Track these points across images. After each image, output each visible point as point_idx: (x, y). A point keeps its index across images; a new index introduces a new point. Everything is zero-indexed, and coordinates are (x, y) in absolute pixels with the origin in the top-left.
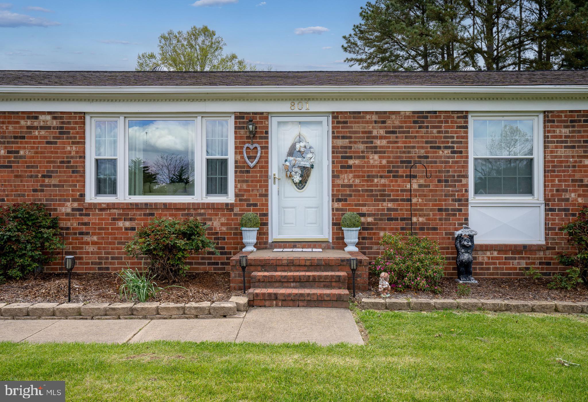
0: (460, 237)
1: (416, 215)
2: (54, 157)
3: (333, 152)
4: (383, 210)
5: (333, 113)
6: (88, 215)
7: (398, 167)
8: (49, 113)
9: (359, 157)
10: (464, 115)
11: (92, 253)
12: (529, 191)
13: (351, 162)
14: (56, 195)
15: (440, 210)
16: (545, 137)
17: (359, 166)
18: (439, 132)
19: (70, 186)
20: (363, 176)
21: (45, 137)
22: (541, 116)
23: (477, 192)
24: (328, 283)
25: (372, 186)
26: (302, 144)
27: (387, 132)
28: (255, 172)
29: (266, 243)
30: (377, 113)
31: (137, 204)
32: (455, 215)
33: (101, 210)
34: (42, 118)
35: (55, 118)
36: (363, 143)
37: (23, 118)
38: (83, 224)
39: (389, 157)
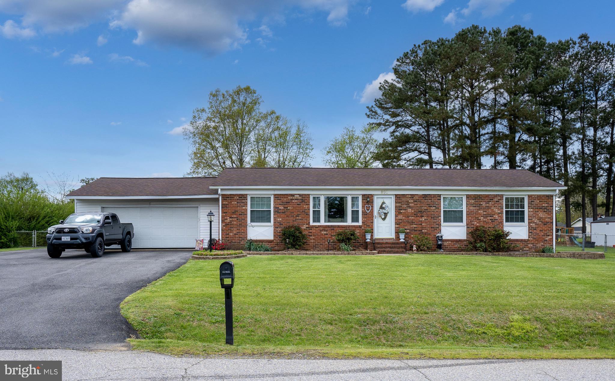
0: (438, 236)
1: (423, 229)
2: (300, 210)
3: (395, 208)
4: (413, 228)
5: (395, 194)
6: (312, 229)
7: (417, 213)
8: (298, 194)
9: (404, 210)
10: (439, 196)
12: (462, 221)
13: (402, 211)
14: (301, 223)
15: (431, 228)
16: (467, 203)
17: (404, 213)
18: (431, 201)
19: (305, 219)
20: (406, 216)
21: (297, 203)
22: (465, 196)
23: (444, 221)
24: (399, 248)
25: (409, 219)
26: (385, 205)
27: (414, 201)
28: (369, 215)
29: (373, 239)
30: (410, 195)
31: (329, 226)
32: (437, 229)
33: (316, 228)
34: (296, 196)
35: (300, 196)
36: (406, 205)
37: (289, 196)
38: (310, 232)
39: (415, 210)
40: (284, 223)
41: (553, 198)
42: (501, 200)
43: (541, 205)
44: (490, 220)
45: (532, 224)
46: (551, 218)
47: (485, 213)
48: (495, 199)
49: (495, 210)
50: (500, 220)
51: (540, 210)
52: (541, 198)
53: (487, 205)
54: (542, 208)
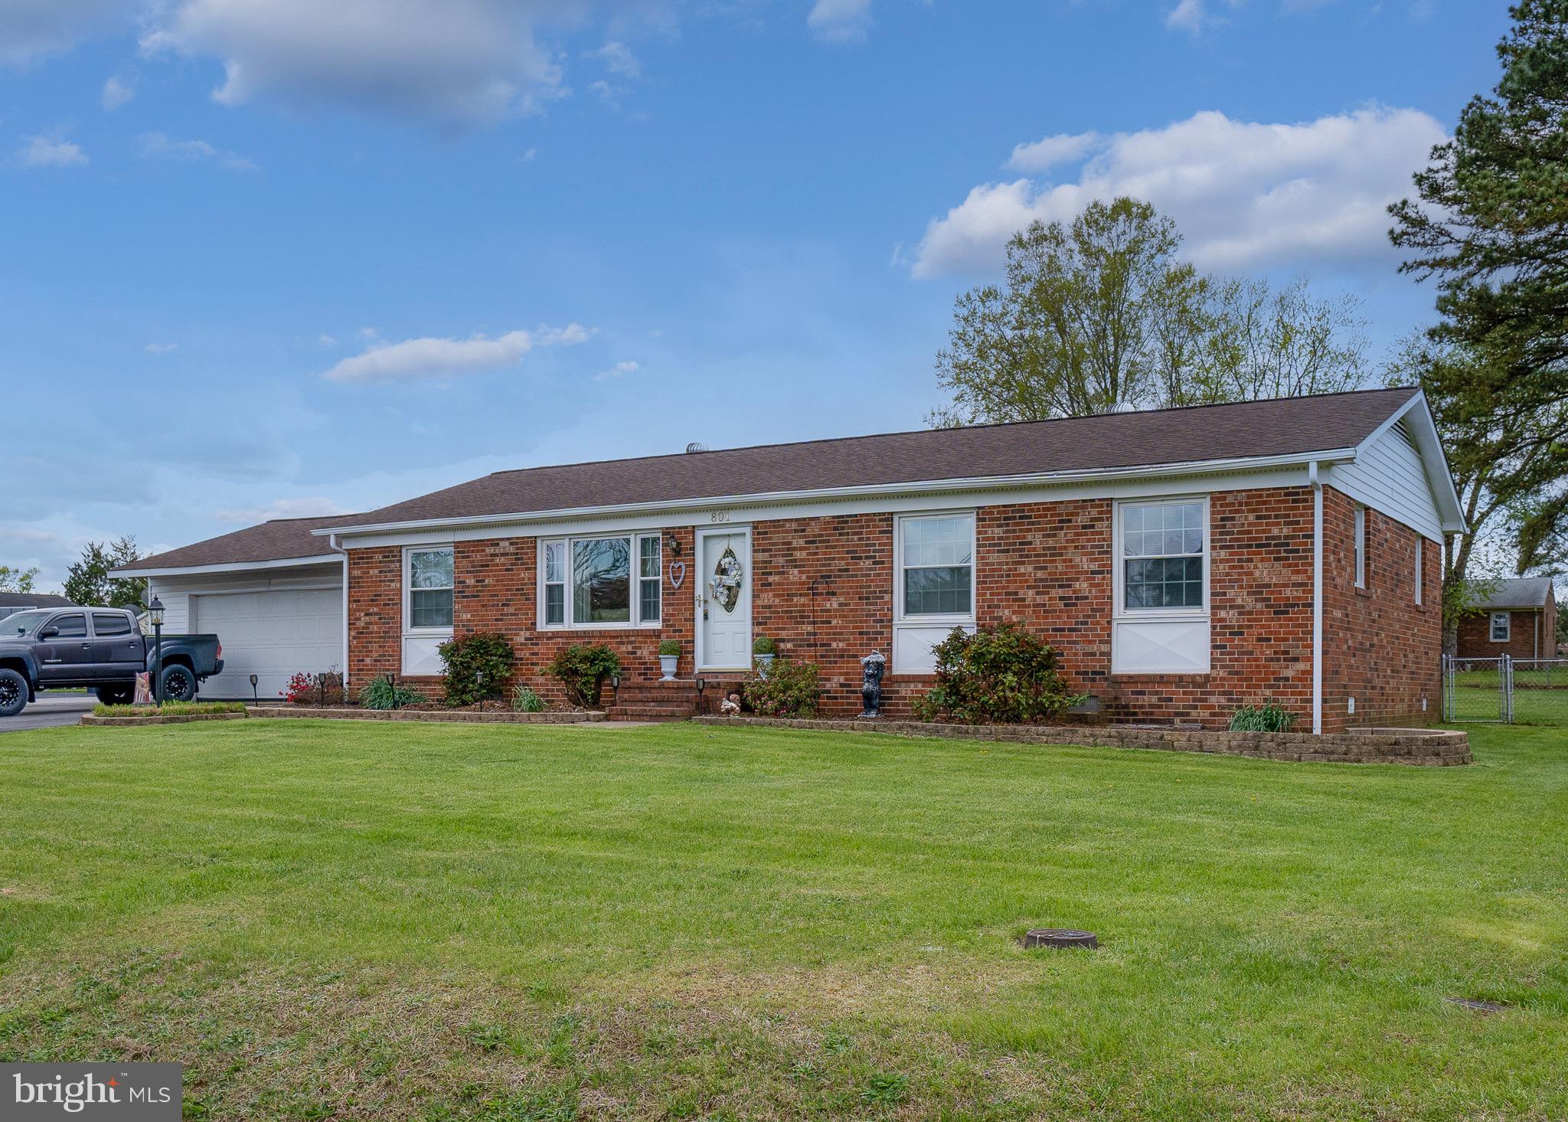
1: (835, 640)
2: (511, 585)
3: (754, 568)
4: (802, 634)
5: (754, 522)
6: (537, 644)
7: (818, 582)
8: (508, 539)
9: (779, 573)
10: (888, 518)
11: (541, 685)
12: (963, 607)
13: (771, 579)
14: (512, 624)
15: (861, 633)
16: (978, 539)
17: (779, 584)
18: (860, 539)
19: (524, 614)
20: (783, 595)
21: (504, 565)
22: (974, 514)
23: (909, 609)
25: (791, 606)
26: (727, 560)
27: (807, 542)
28: (681, 594)
29: (687, 672)
30: (796, 520)
31: (585, 632)
32: (876, 639)
33: (549, 638)
34: (502, 544)
35: (512, 544)
36: (784, 556)
37: (487, 546)
38: (534, 654)
39: (809, 572)
40: (476, 626)
41: (1313, 500)
42: (1101, 519)
43: (1264, 531)
44: (1061, 598)
45: (1223, 614)
46: (1306, 585)
47: (1040, 574)
48: (1080, 520)
49: (1077, 560)
50: (1096, 598)
51: (1260, 553)
52: (1264, 503)
53: (1051, 542)
54: (1269, 545)
